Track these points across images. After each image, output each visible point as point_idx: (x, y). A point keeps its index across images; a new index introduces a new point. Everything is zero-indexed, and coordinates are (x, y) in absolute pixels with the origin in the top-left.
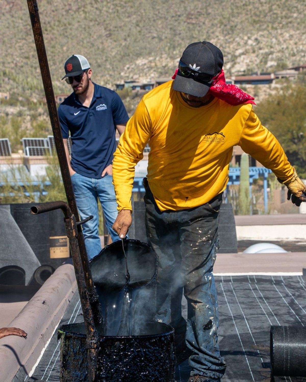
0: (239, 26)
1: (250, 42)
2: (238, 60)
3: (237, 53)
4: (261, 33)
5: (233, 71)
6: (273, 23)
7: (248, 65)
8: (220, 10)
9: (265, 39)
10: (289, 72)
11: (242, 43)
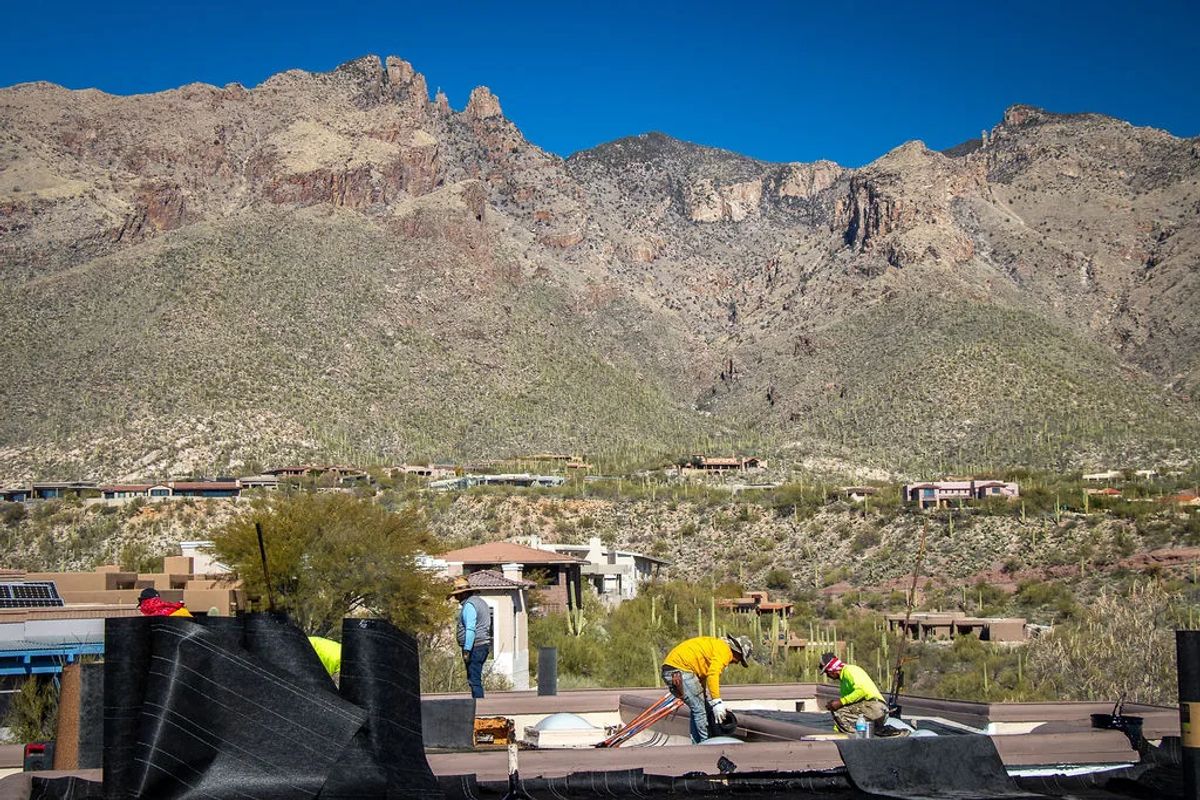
0: (182, 402)
1: (200, 427)
2: (181, 455)
3: (179, 444)
4: (218, 413)
6: (240, 397)
7: (196, 465)
8: (150, 374)
9: (226, 424)
10: (265, 477)
11: (187, 428)
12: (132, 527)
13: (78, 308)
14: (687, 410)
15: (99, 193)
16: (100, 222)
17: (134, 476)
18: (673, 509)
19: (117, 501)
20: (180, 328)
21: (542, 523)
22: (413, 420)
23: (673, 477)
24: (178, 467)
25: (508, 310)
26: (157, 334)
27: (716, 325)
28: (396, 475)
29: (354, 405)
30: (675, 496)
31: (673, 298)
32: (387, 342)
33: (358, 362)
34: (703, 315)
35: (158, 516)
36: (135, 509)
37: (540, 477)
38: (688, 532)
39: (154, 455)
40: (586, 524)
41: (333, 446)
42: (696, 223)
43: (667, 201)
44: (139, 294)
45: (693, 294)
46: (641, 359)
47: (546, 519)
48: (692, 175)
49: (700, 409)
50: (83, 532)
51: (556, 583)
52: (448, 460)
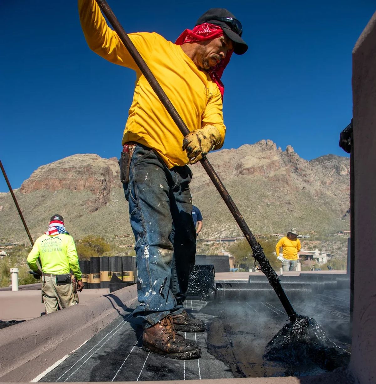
0: (222, 221)
1: (227, 226)
2: (222, 233)
3: (222, 230)
4: (231, 223)
5: (221, 236)
7: (226, 235)
8: (216, 215)
9: (232, 225)
10: (241, 237)
11: (224, 226)
12: (212, 249)
13: (200, 201)
14: (339, 220)
15: (204, 175)
16: (204, 181)
17: (213, 238)
18: (335, 243)
19: (209, 243)
20: (222, 204)
21: (305, 247)
22: (275, 224)
23: (336, 236)
24: (222, 235)
25: (296, 197)
26: (217, 206)
27: (346, 199)
28: (271, 236)
29: (261, 220)
30: (336, 240)
31: (336, 193)
32: (268, 206)
33: (262, 211)
34: (343, 197)
35: (218, 246)
36: (213, 245)
37: (304, 236)
38: (339, 248)
39: (217, 233)
40: (315, 247)
41: (256, 230)
42: (341, 175)
43: (334, 170)
44: (213, 197)
45: (340, 192)
46: (328, 208)
47: (305, 246)
48: (340, 164)
49: (342, 219)
50: (202, 250)
51: (307, 259)
52: (283, 233)
